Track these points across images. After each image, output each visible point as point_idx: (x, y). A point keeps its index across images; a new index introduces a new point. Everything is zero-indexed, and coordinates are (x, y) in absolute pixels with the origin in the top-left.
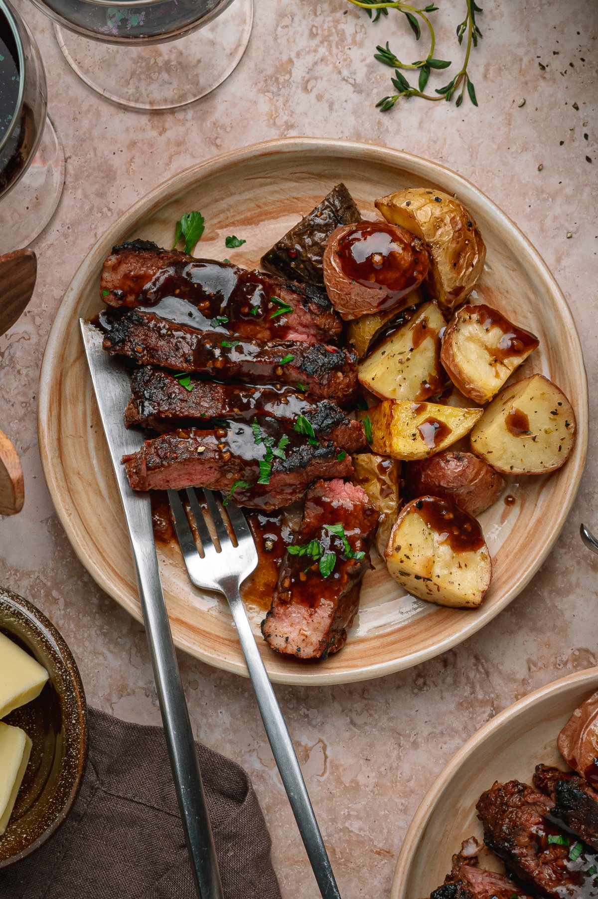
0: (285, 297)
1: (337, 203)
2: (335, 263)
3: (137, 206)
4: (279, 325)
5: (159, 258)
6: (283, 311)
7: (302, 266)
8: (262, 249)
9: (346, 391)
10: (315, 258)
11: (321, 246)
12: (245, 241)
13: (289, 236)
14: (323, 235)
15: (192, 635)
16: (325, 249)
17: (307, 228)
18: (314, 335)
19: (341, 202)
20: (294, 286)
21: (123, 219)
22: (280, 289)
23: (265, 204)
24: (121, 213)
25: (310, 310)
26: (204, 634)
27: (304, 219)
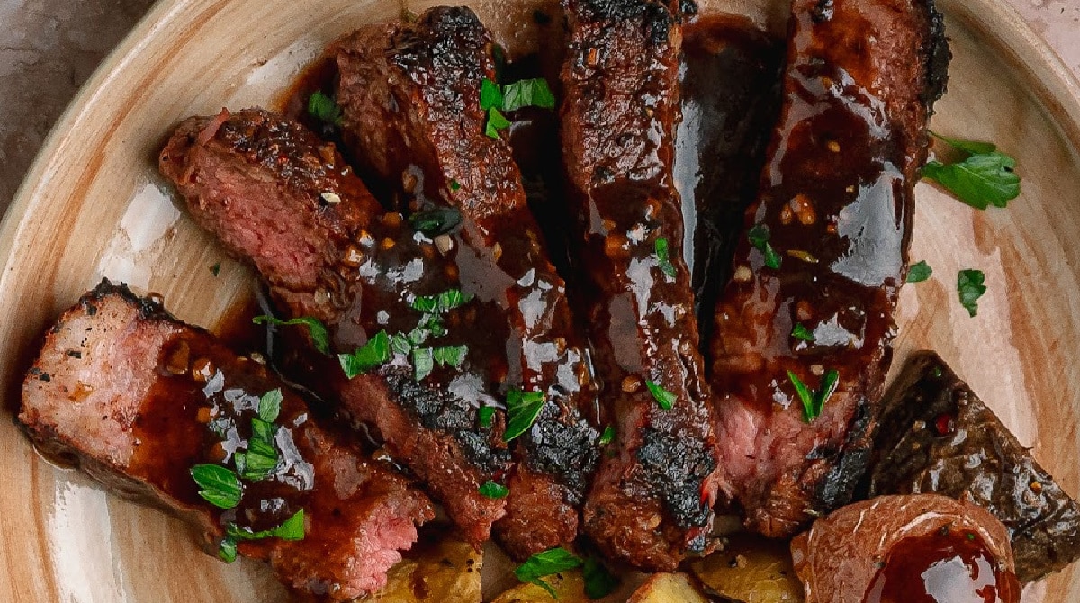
0: (838, 404)
1: (1063, 527)
2: (923, 522)
3: (1054, 65)
4: (773, 391)
5: (910, 101)
6: (807, 401)
7: (917, 446)
8: (956, 353)
9: (620, 543)
10: (935, 476)
11: (962, 490)
12: (973, 314)
13: (986, 416)
14: (987, 495)
15: (65, 192)
16: (956, 498)
17: (1004, 459)
18: (753, 472)
19: (1064, 537)
20: (864, 424)
21: (1026, 33)
22: (855, 391)
23: (1059, 361)
24: (1038, 28)
25: (811, 462)
26: (68, 221)
27: (1025, 450)
